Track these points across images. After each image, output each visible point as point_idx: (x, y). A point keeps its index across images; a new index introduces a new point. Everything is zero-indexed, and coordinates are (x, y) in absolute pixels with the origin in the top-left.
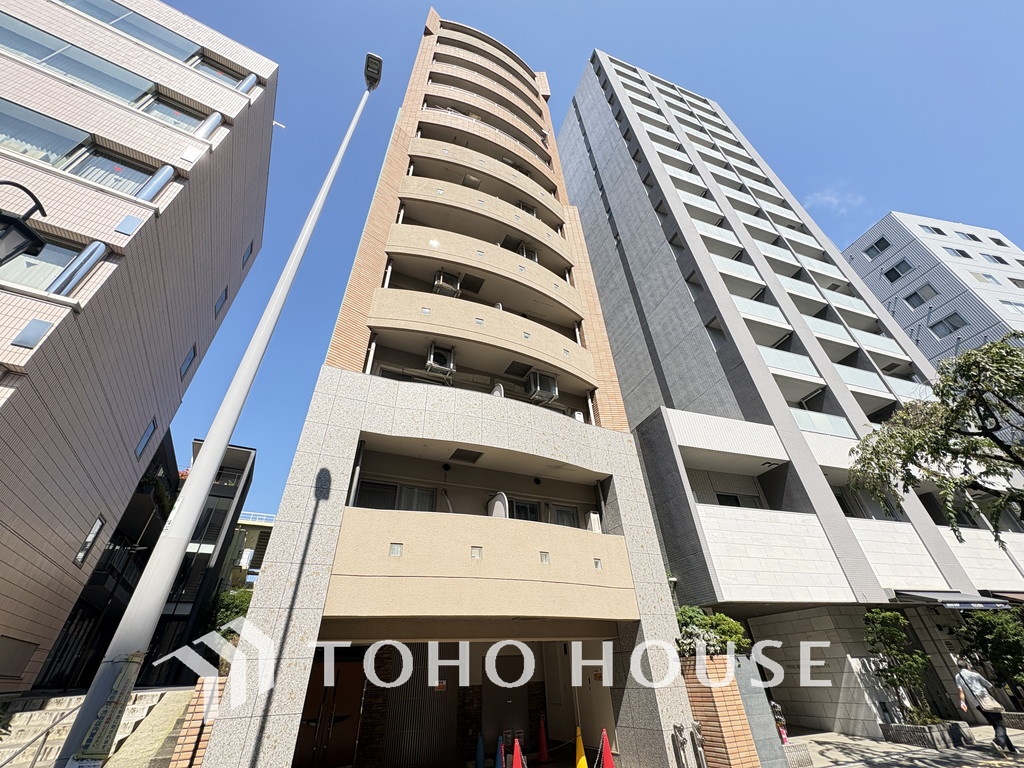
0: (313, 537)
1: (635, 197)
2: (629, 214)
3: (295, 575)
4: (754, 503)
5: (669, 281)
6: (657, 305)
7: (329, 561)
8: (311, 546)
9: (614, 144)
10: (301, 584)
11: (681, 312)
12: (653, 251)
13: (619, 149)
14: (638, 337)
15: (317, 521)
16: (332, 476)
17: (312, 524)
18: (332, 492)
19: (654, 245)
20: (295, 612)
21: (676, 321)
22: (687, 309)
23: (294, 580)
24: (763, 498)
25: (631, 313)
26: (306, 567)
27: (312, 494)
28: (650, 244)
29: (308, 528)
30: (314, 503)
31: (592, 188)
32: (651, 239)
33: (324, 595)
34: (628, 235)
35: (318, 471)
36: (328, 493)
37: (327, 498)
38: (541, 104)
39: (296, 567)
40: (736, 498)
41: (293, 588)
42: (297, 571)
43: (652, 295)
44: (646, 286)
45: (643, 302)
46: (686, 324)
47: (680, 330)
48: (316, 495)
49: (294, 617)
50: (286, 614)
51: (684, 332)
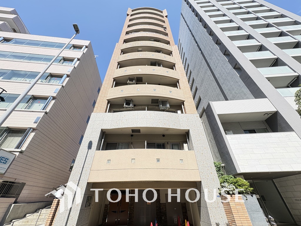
0: (86, 160)
1: (203, 34)
2: (202, 41)
3: (81, 171)
4: (265, 131)
5: (218, 58)
6: (216, 67)
7: (90, 166)
8: (86, 162)
9: (194, 20)
10: (82, 173)
11: (224, 66)
12: (212, 49)
13: (196, 21)
14: (213, 81)
15: (88, 156)
16: (93, 142)
17: (86, 156)
18: (92, 147)
19: (211, 47)
20: (80, 181)
21: (223, 70)
22: (226, 64)
23: (81, 172)
24: (268, 128)
25: (209, 73)
26: (84, 168)
27: (87, 148)
28: (210, 47)
29: (85, 158)
30: (87, 151)
31: (191, 37)
32: (210, 45)
33: (88, 176)
34: (203, 47)
35: (89, 142)
36: (91, 147)
37: (91, 149)
38: (165, 19)
39: (81, 169)
40: (254, 130)
41: (80, 175)
42: (81, 170)
43: (214, 65)
44: (212, 62)
45: (212, 68)
46: (227, 70)
47: (225, 73)
48: (88, 148)
49: (80, 183)
50: (78, 182)
51: (227, 73)
